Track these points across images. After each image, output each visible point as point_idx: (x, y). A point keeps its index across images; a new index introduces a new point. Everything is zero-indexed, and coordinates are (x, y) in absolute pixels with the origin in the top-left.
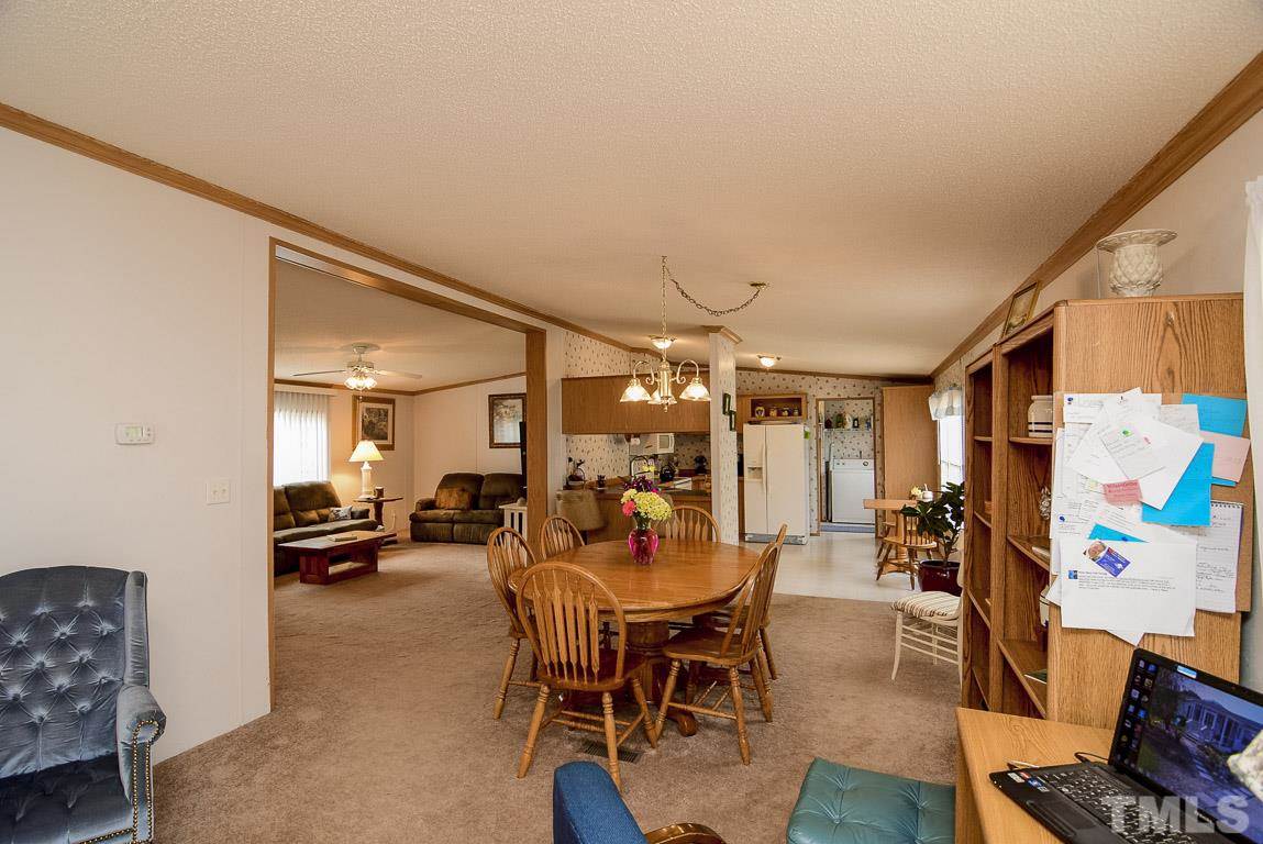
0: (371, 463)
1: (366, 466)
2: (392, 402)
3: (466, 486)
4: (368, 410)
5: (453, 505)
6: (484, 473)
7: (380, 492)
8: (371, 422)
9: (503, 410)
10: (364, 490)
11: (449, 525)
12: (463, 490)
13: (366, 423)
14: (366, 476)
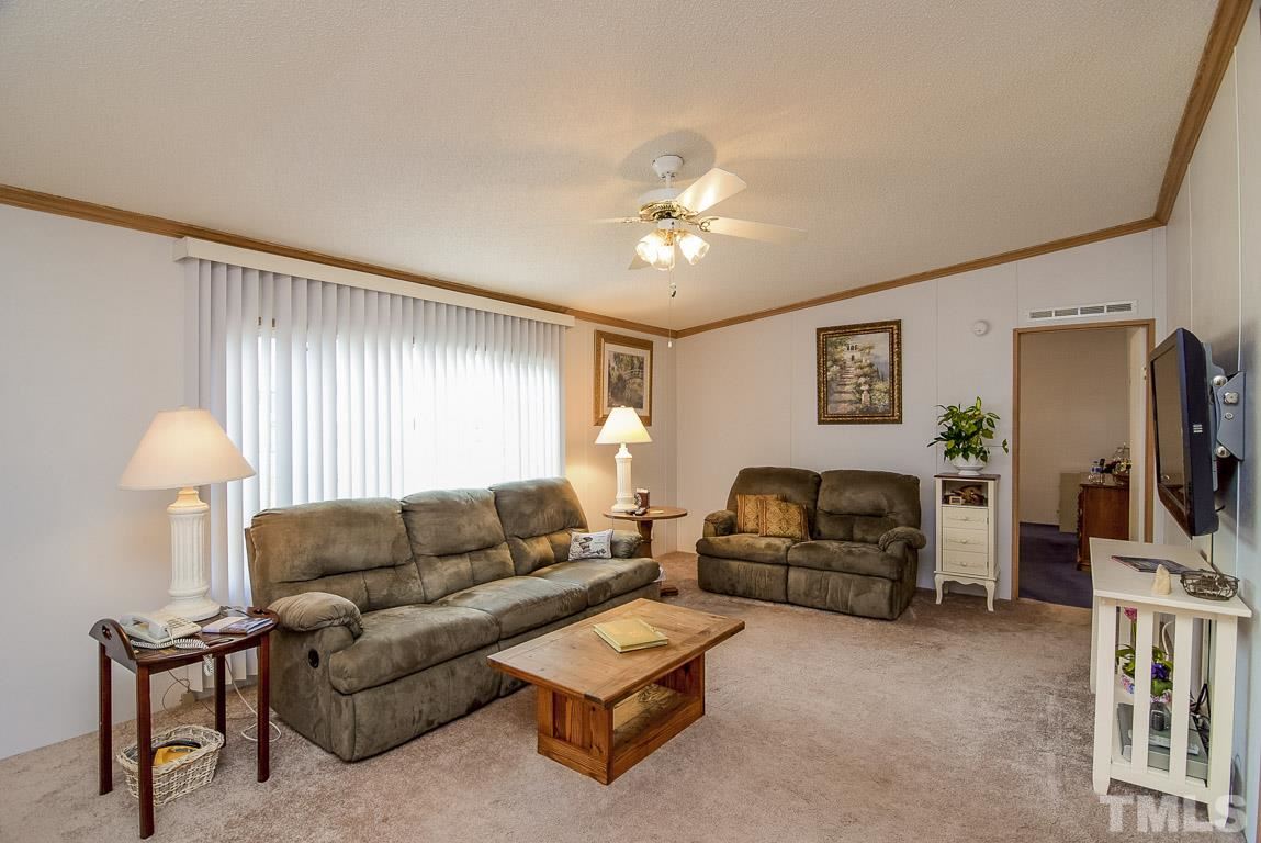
0: (631, 447)
1: (623, 453)
2: (648, 345)
3: (788, 491)
4: (617, 356)
5: (774, 528)
6: (819, 468)
7: (645, 500)
8: (620, 378)
9: (847, 355)
10: (620, 495)
11: (780, 570)
12: (785, 500)
13: (614, 380)
14: (623, 470)
